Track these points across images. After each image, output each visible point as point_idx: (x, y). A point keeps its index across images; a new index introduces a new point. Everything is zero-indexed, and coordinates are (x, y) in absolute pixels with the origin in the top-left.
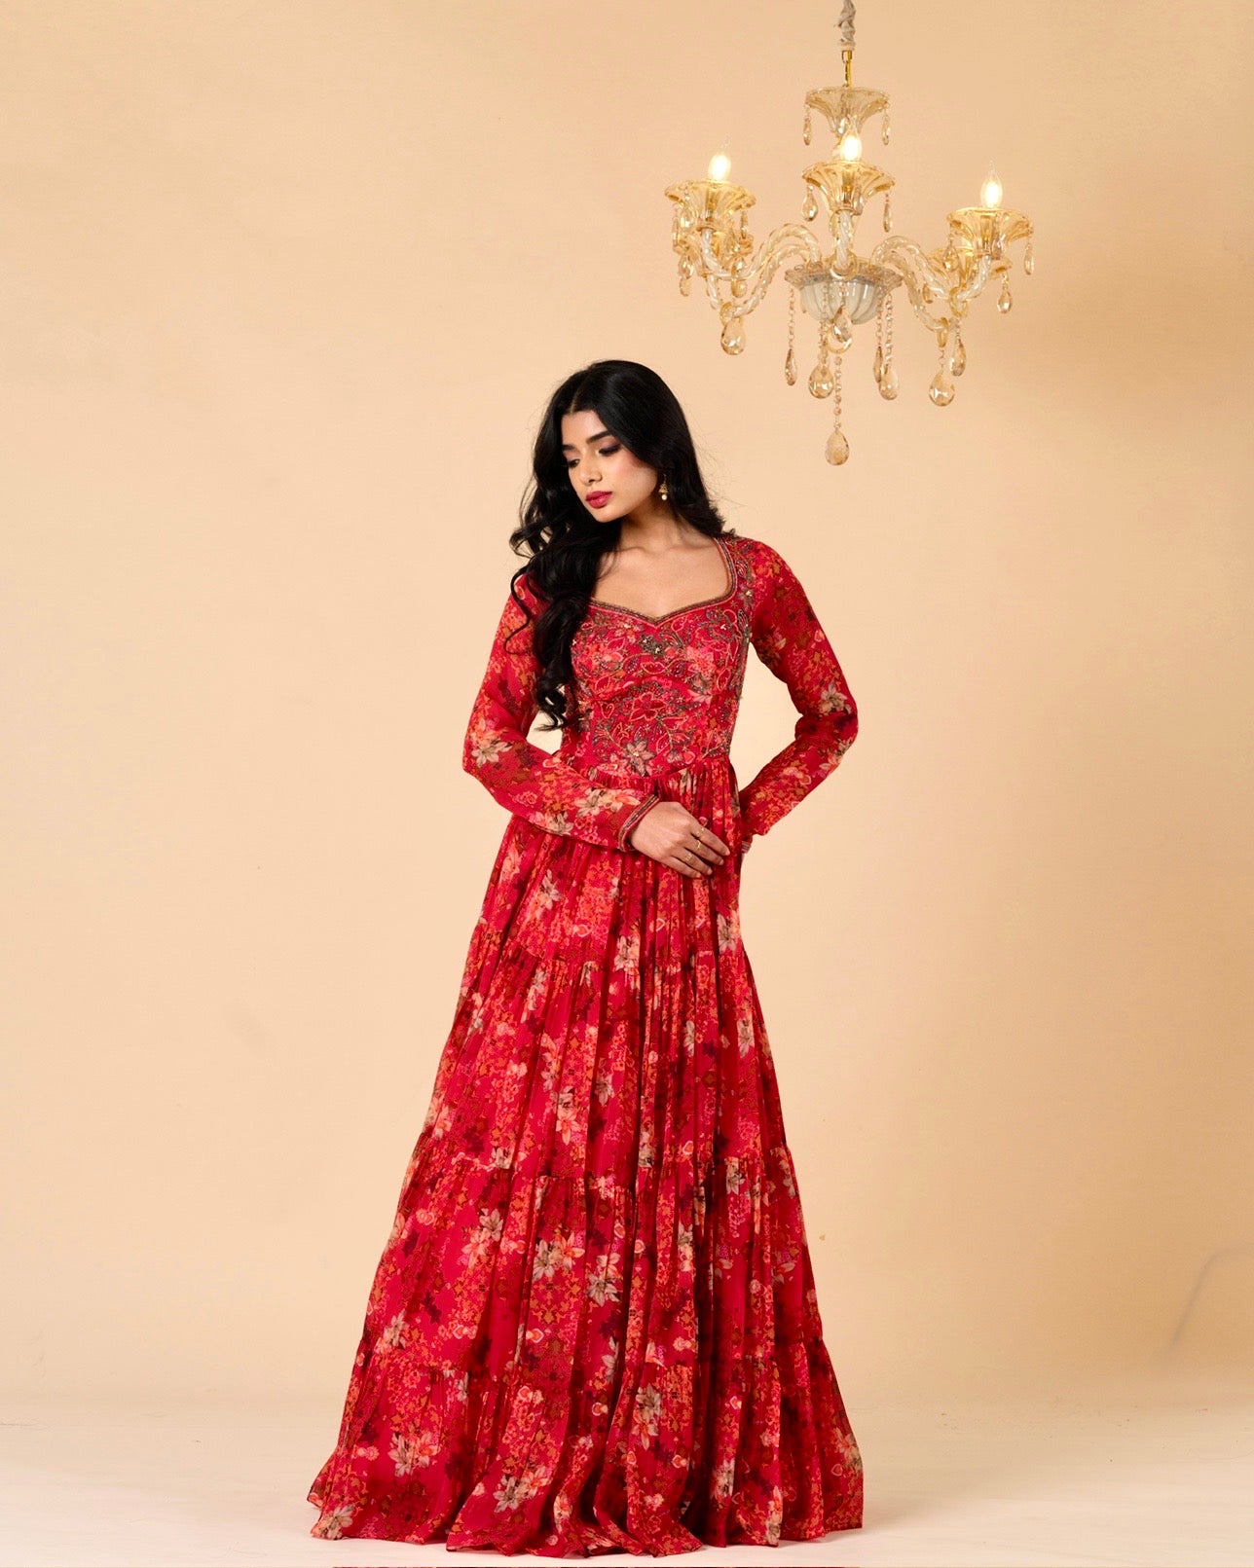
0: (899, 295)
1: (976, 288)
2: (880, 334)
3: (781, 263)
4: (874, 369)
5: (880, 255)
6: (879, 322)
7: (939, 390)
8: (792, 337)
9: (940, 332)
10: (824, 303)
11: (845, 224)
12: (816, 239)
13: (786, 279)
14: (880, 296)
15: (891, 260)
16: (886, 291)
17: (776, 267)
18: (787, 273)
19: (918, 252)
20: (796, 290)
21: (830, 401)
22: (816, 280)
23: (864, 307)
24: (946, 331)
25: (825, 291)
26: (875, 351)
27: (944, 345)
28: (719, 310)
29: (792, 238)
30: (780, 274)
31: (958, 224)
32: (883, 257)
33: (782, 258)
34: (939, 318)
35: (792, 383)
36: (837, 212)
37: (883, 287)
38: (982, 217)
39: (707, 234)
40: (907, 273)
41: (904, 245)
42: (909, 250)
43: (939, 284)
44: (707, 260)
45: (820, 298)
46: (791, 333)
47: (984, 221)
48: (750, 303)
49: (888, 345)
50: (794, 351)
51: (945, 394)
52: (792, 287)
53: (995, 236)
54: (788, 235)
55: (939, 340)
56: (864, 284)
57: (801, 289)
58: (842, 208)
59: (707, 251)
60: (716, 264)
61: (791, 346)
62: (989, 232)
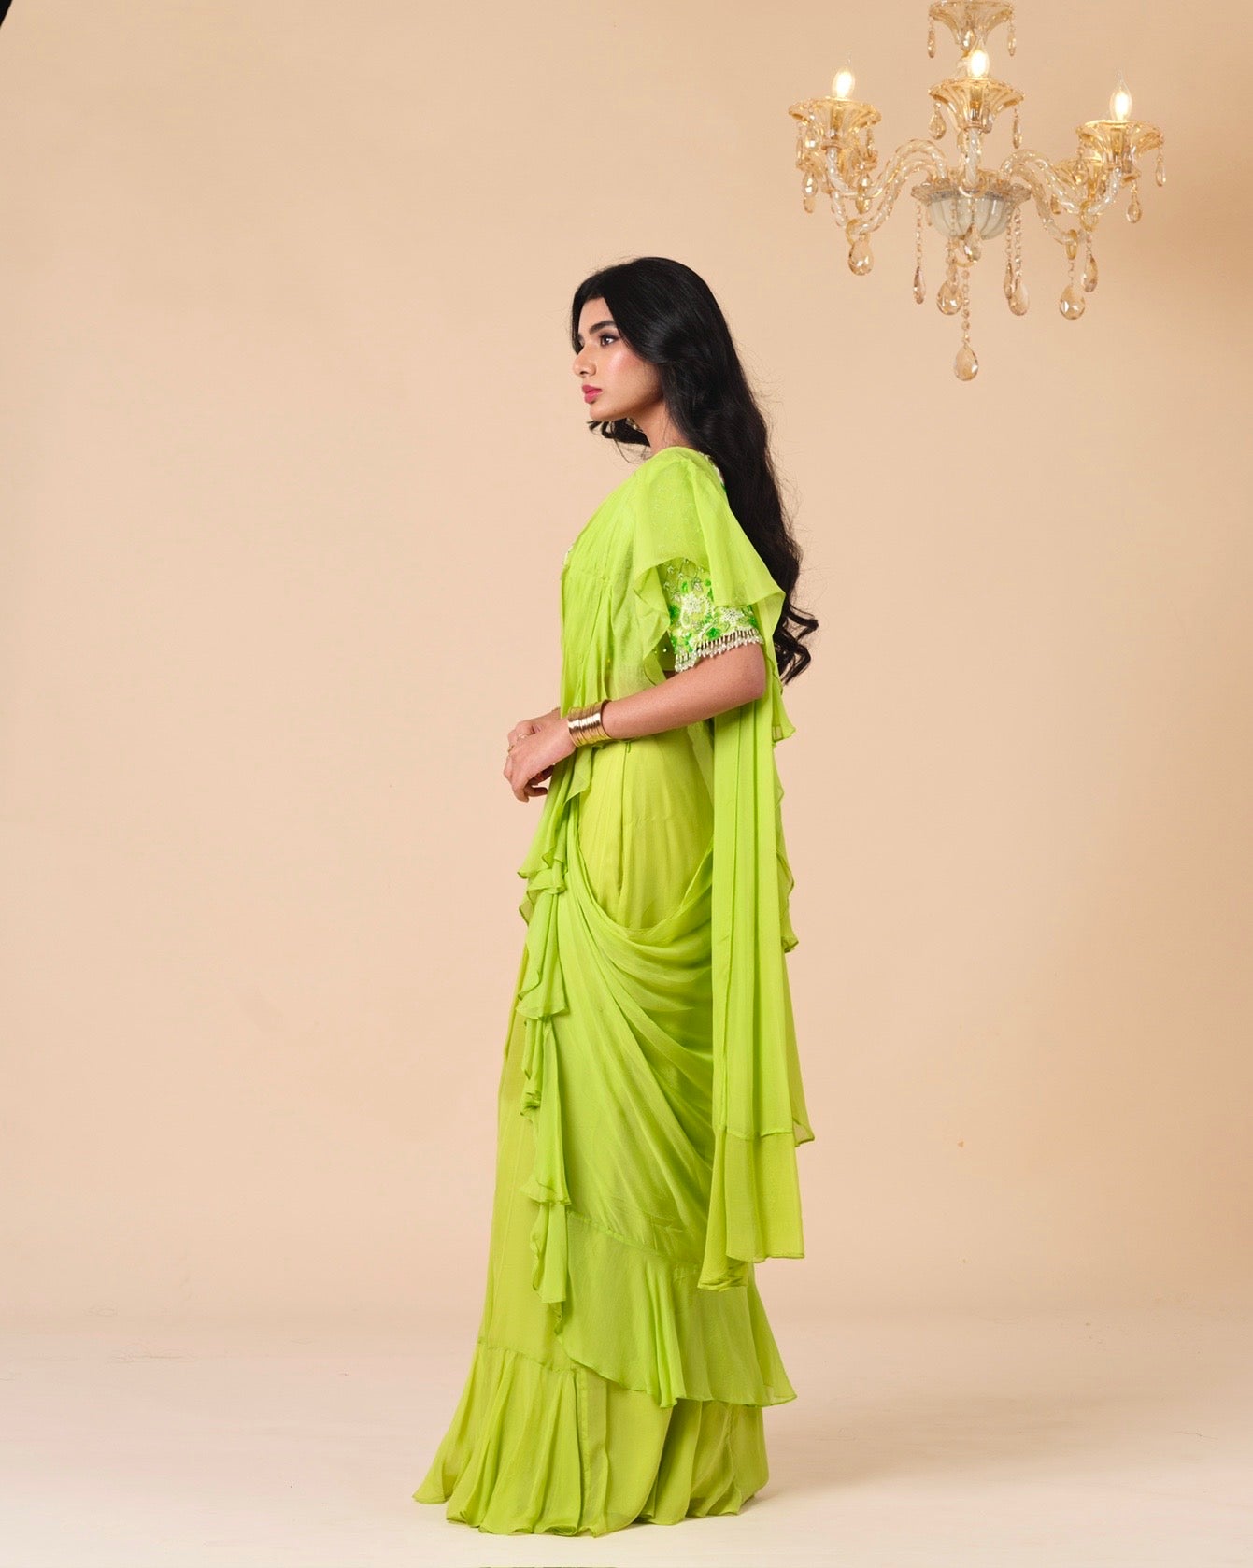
0: (1028, 208)
1: (1107, 201)
2: (1009, 250)
3: (906, 178)
4: (1005, 287)
5: (1008, 170)
6: (1009, 238)
7: (1069, 303)
8: (919, 255)
9: (1069, 245)
10: (952, 220)
11: (973, 142)
12: (943, 154)
13: (913, 196)
14: (1009, 212)
15: (1018, 173)
16: (1014, 205)
17: (903, 182)
18: (913, 190)
19: (1047, 166)
20: (924, 207)
21: (959, 316)
22: (943, 196)
23: (992, 223)
24: (1075, 244)
25: (953, 207)
26: (1005, 268)
27: (1074, 257)
28: (845, 227)
29: (919, 155)
30: (905, 191)
31: (1088, 136)
32: (1011, 170)
33: (907, 173)
34: (1067, 231)
35: (920, 301)
36: (965, 130)
37: (1012, 202)
38: (1112, 129)
39: (833, 153)
40: (1034, 185)
41: (1032, 159)
42: (1038, 164)
43: (1068, 198)
44: (833, 179)
45: (948, 215)
46: (919, 251)
47: (1114, 133)
48: (876, 220)
49: (1017, 260)
50: (922, 268)
51: (1075, 308)
52: (920, 203)
53: (1126, 149)
54: (914, 151)
55: (1069, 252)
56: (992, 200)
57: (928, 205)
58: (970, 125)
59: (832, 171)
60: (842, 184)
61: (919, 264)
62: (1119, 144)
